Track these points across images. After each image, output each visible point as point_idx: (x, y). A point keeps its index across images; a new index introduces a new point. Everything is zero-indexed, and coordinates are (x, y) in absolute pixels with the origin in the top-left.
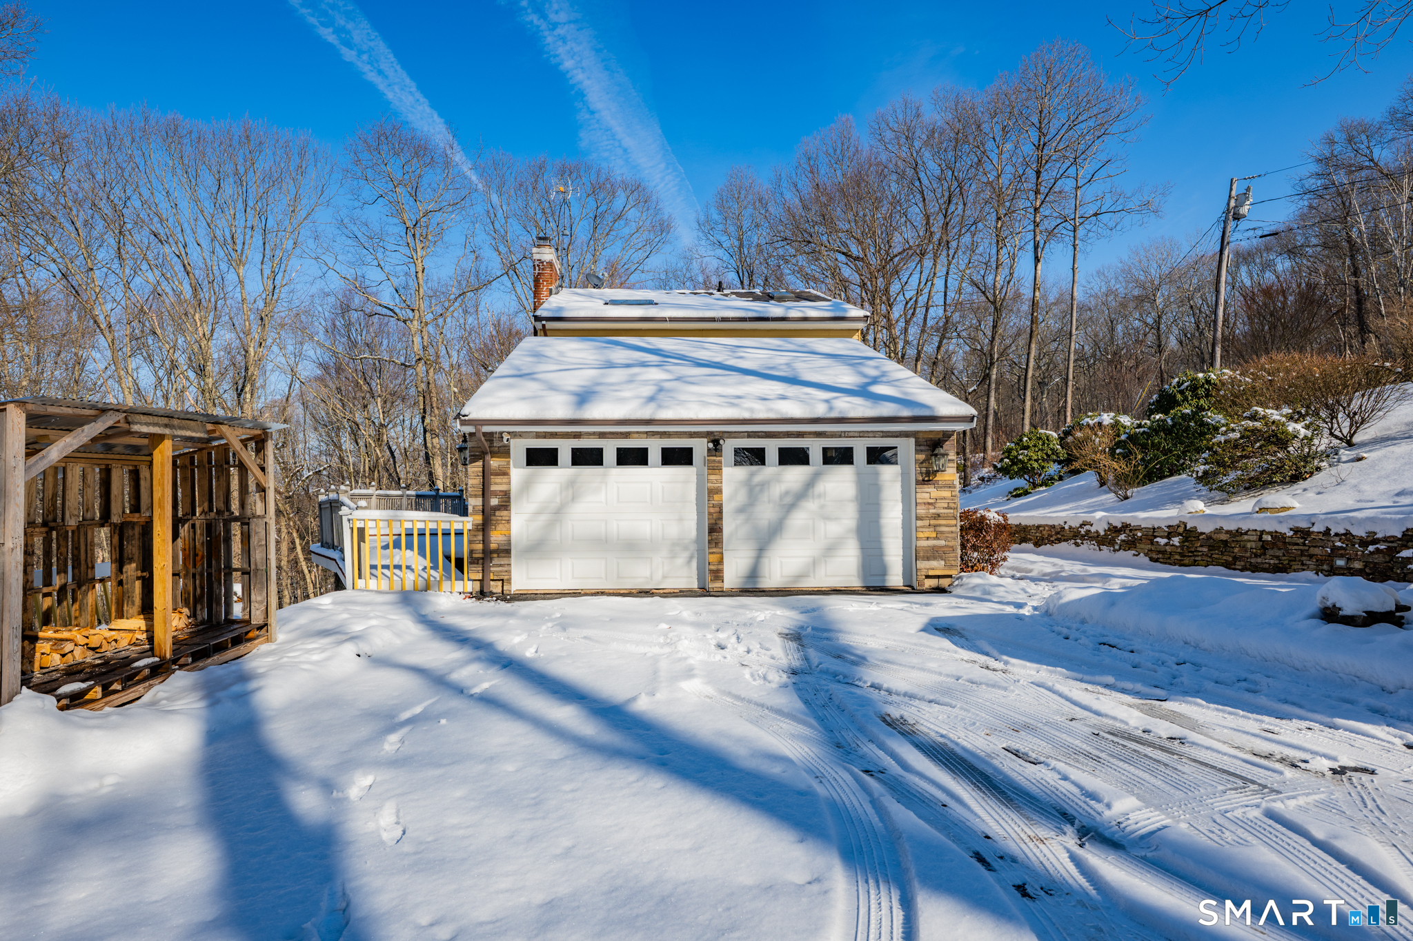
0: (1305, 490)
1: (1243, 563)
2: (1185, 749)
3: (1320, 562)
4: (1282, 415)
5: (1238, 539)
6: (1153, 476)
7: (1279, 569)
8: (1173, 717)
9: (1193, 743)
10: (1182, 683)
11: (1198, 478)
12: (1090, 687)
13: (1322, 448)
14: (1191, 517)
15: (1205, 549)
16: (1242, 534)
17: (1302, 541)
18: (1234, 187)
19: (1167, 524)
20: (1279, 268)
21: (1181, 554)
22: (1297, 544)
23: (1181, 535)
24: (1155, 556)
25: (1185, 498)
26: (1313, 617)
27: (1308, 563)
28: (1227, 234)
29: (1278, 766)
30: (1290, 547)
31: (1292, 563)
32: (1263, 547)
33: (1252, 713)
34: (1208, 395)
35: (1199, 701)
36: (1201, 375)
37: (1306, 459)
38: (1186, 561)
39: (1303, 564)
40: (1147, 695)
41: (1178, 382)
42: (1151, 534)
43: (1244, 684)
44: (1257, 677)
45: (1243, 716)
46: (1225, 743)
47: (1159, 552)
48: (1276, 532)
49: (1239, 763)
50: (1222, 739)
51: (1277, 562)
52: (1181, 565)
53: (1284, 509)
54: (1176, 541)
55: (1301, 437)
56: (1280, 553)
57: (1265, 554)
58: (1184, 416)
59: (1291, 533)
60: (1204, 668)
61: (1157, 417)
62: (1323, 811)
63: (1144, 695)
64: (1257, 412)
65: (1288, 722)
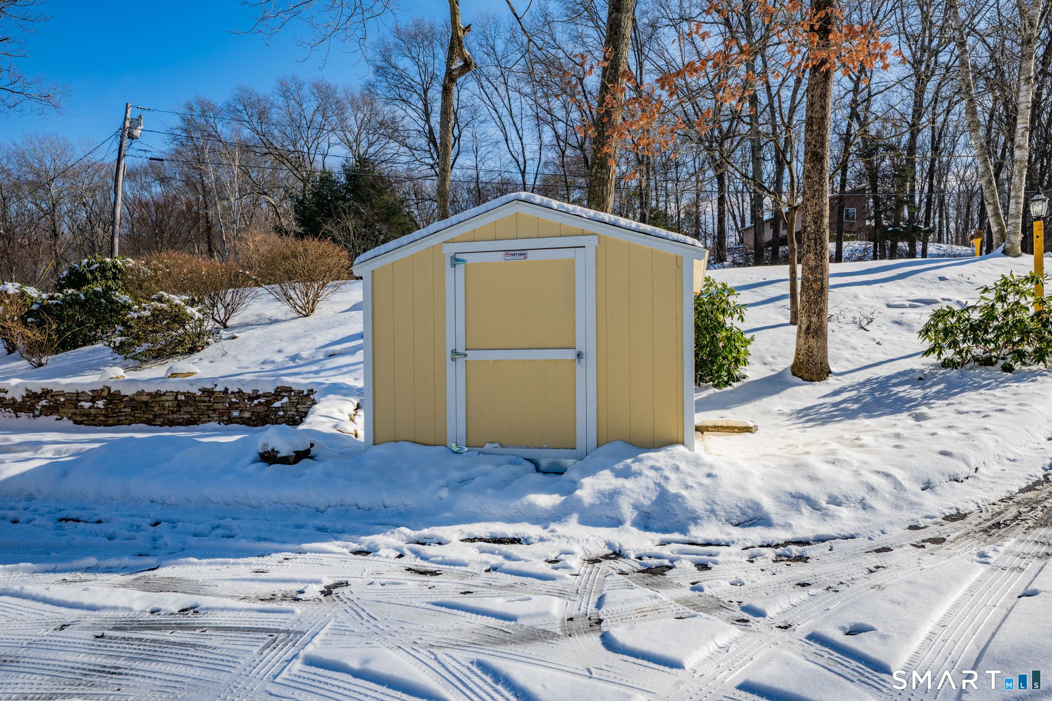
0: (201, 359)
1: (162, 420)
2: (201, 619)
3: (221, 414)
4: (182, 301)
5: (158, 399)
6: (67, 345)
7: (191, 422)
8: (172, 586)
9: (207, 609)
10: (166, 544)
11: (115, 348)
12: (67, 576)
13: (209, 328)
14: (114, 382)
15: (128, 410)
16: (161, 395)
17: (208, 399)
18: (129, 110)
19: (91, 389)
20: (153, 190)
21: (105, 415)
22: (205, 402)
23: (105, 398)
24: (78, 419)
25: (102, 365)
26: (255, 462)
27: (213, 415)
28: (124, 148)
29: (285, 605)
30: (199, 404)
31: (201, 417)
32: (178, 405)
33: (238, 557)
34: (115, 278)
35: (191, 559)
36: (108, 260)
37: (199, 335)
38: (111, 422)
39: (209, 417)
40: (137, 567)
41: (88, 263)
42: (75, 399)
43: (219, 531)
44: (228, 521)
45: (234, 564)
46: (232, 597)
47: (84, 415)
48: (188, 392)
49: (255, 614)
50: (228, 594)
51: (189, 416)
52: (105, 426)
53: (190, 374)
54: (100, 404)
55: (196, 319)
56: (191, 409)
57: (180, 411)
58: (95, 293)
59: (200, 393)
60: (180, 524)
61: (70, 291)
62: (340, 638)
63: (133, 568)
64: (162, 296)
65: (269, 557)
